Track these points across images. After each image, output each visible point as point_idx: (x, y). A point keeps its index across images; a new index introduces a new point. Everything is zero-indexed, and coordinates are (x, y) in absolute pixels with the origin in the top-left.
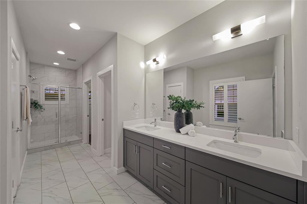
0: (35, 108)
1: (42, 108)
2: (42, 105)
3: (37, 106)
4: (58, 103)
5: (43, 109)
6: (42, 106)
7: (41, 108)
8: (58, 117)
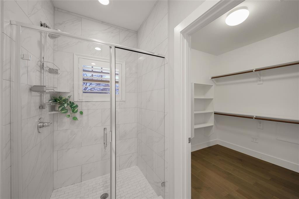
0: (62, 110)
1: (77, 111)
2: (76, 103)
3: (66, 105)
4: (109, 100)
5: (78, 113)
6: (77, 106)
7: (73, 111)
8: (109, 146)
